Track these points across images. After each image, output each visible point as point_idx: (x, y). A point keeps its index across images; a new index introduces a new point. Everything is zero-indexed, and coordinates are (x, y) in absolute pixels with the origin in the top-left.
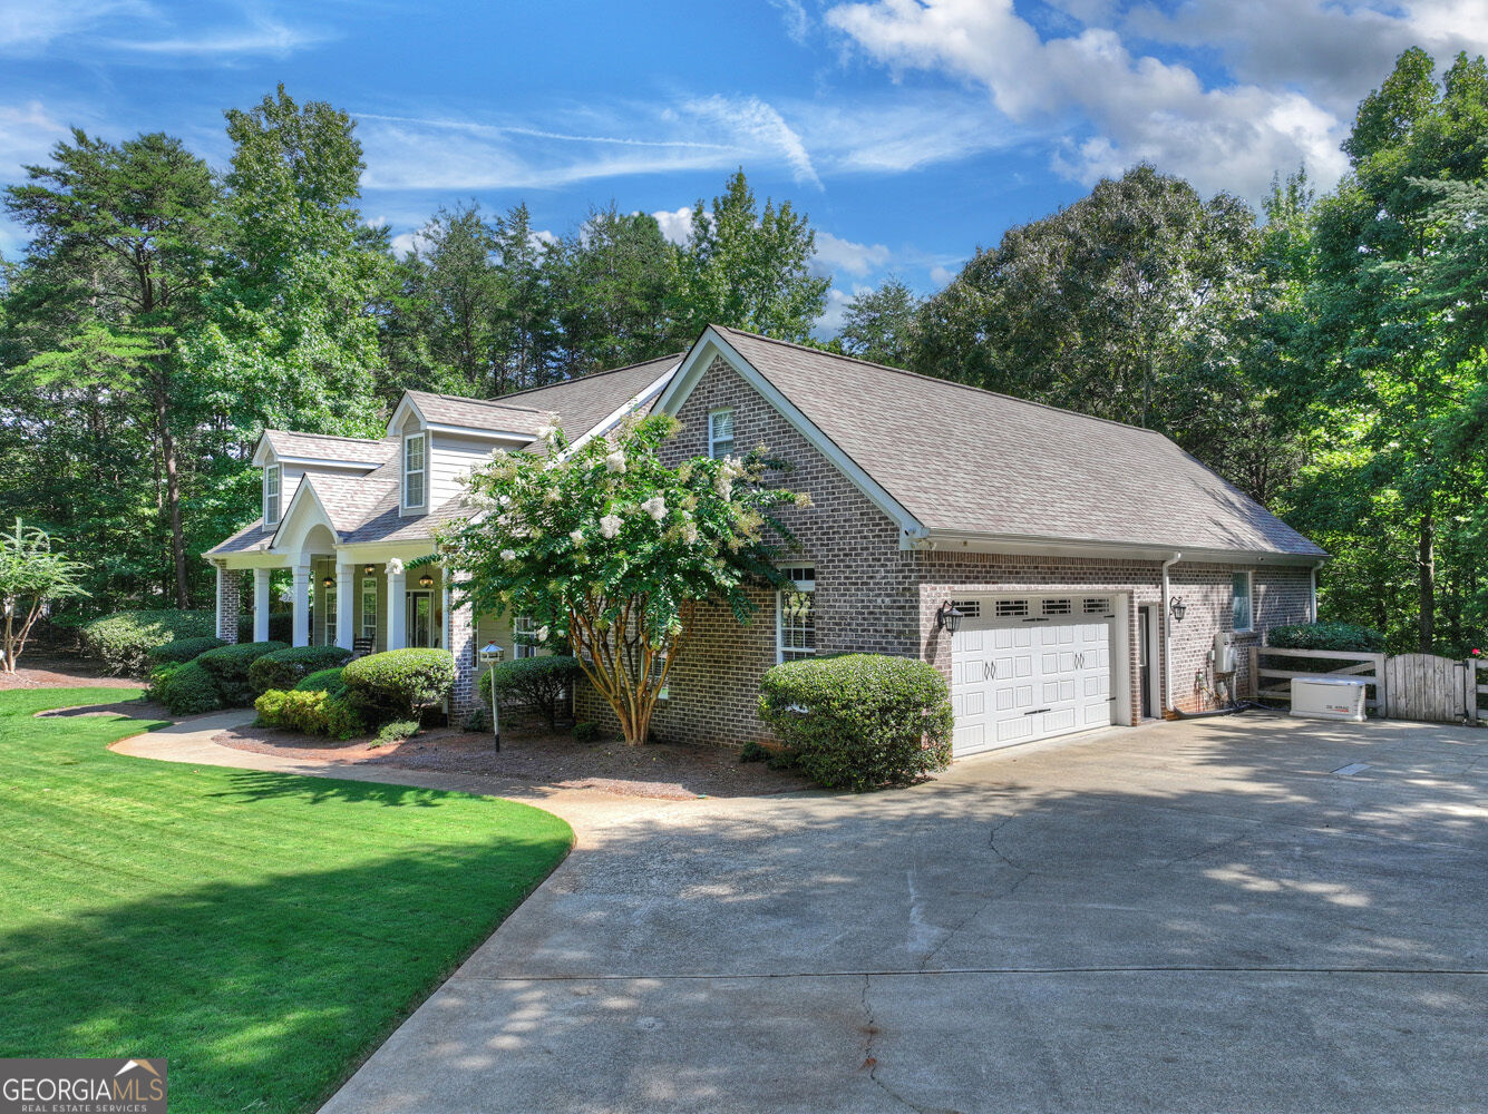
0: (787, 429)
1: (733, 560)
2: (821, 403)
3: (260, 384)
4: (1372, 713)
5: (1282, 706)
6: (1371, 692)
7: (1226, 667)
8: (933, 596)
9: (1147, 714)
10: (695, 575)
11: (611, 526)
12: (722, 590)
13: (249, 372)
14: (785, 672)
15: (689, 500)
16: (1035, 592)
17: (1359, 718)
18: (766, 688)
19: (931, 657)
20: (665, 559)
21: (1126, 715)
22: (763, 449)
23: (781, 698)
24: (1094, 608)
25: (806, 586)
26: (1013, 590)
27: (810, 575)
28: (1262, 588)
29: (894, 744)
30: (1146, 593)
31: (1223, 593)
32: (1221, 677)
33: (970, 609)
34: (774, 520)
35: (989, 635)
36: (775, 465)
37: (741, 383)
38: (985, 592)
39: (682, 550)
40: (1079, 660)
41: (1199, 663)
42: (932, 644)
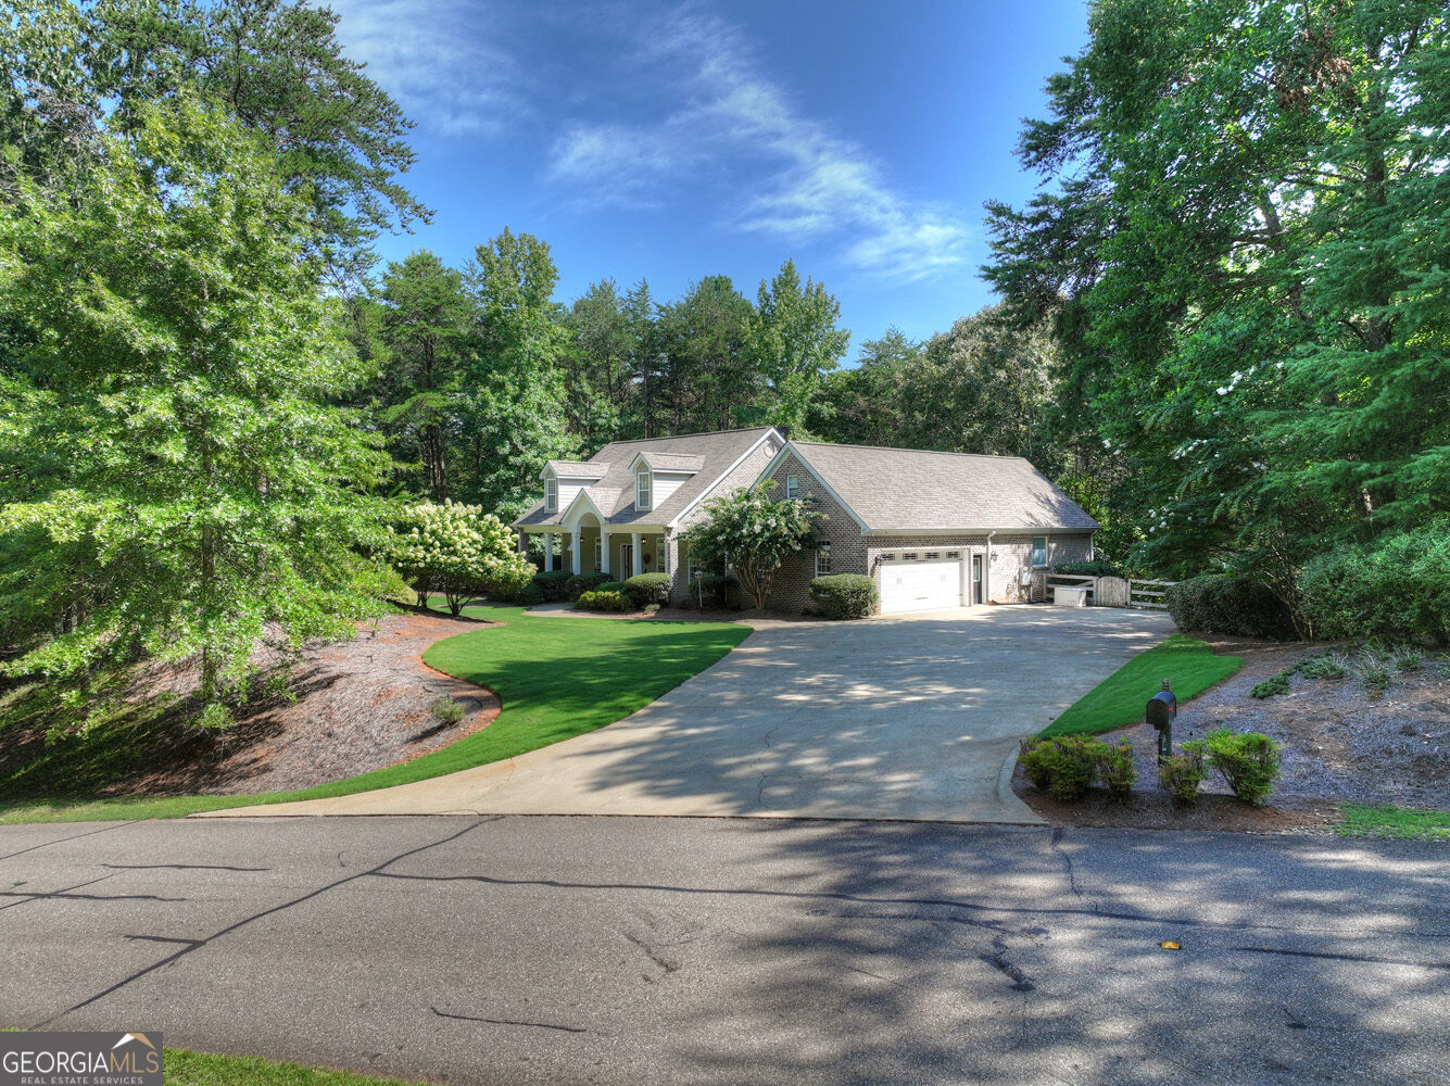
0: (819, 486)
1: (800, 540)
2: (833, 475)
3: (511, 421)
4: (1088, 603)
5: (1051, 601)
6: (1089, 594)
7: (1025, 582)
8: (873, 553)
9: (980, 602)
10: (784, 544)
11: (757, 529)
12: (794, 551)
13: (505, 414)
14: (819, 580)
15: (783, 518)
16: (922, 550)
17: (1080, 605)
18: (812, 586)
19: (872, 575)
20: (774, 539)
21: (967, 602)
22: (810, 495)
23: (818, 589)
24: (953, 555)
25: (827, 548)
26: (910, 549)
27: (828, 543)
28: (1054, 545)
29: (856, 604)
30: (978, 549)
31: (1026, 549)
32: (1022, 587)
33: (890, 557)
34: (814, 522)
35: (899, 567)
36: (814, 500)
37: (801, 465)
38: (898, 551)
39: (780, 536)
40: (943, 578)
41: (1010, 580)
42: (873, 570)
